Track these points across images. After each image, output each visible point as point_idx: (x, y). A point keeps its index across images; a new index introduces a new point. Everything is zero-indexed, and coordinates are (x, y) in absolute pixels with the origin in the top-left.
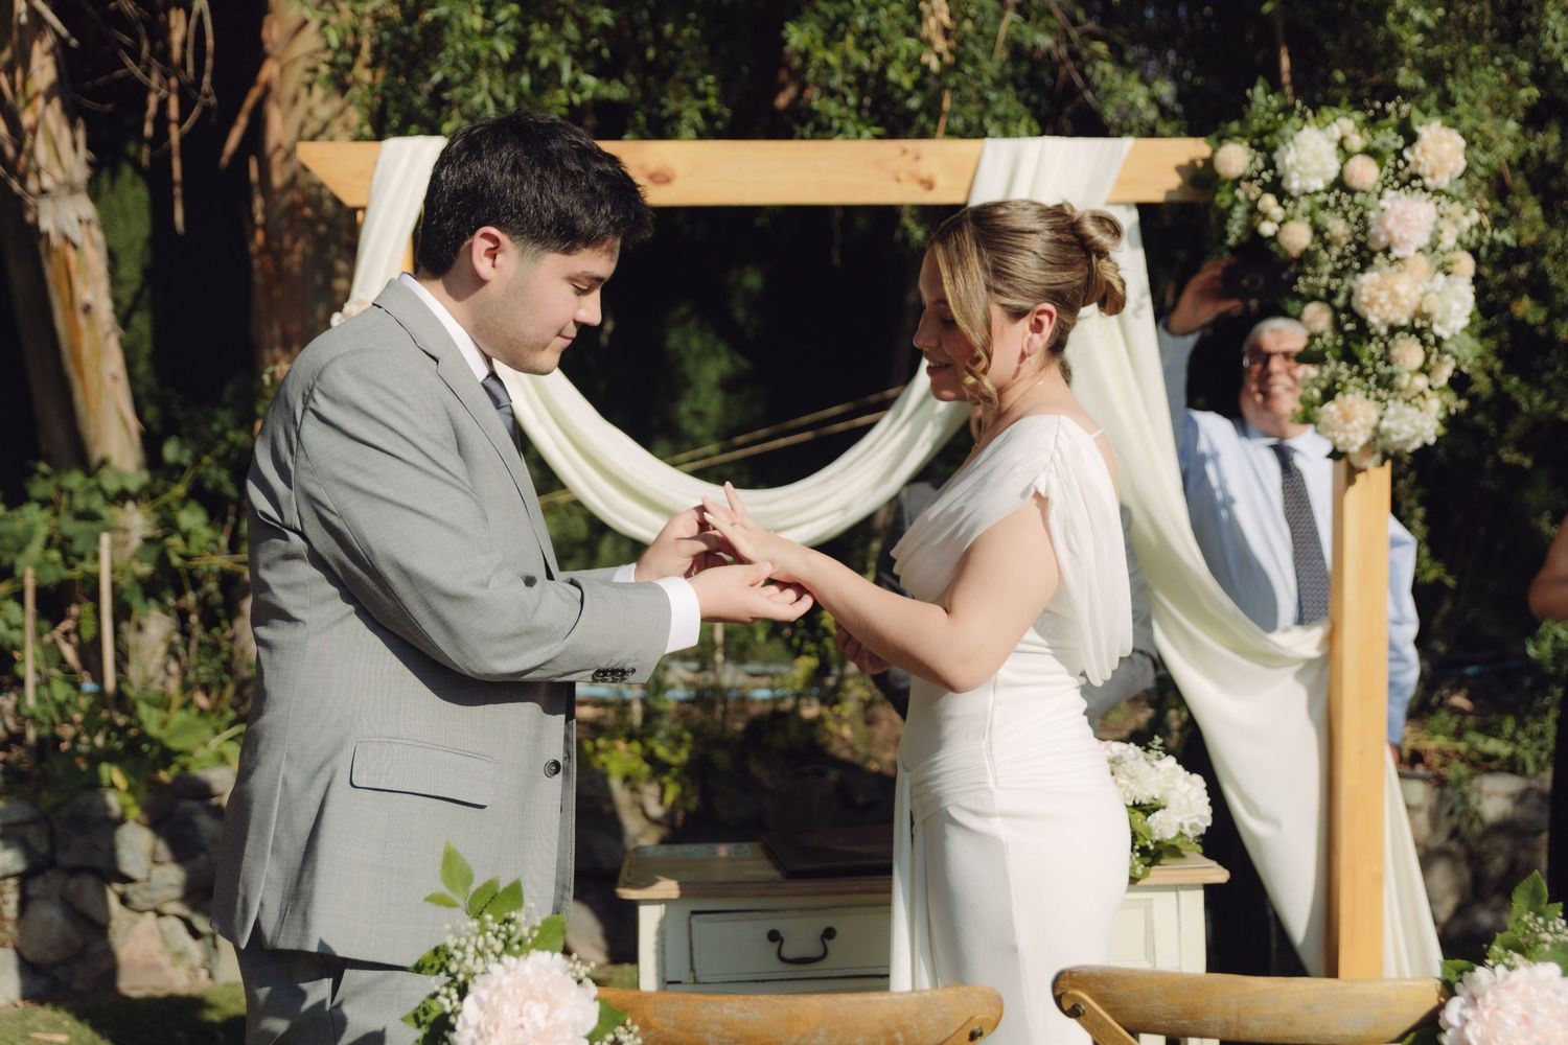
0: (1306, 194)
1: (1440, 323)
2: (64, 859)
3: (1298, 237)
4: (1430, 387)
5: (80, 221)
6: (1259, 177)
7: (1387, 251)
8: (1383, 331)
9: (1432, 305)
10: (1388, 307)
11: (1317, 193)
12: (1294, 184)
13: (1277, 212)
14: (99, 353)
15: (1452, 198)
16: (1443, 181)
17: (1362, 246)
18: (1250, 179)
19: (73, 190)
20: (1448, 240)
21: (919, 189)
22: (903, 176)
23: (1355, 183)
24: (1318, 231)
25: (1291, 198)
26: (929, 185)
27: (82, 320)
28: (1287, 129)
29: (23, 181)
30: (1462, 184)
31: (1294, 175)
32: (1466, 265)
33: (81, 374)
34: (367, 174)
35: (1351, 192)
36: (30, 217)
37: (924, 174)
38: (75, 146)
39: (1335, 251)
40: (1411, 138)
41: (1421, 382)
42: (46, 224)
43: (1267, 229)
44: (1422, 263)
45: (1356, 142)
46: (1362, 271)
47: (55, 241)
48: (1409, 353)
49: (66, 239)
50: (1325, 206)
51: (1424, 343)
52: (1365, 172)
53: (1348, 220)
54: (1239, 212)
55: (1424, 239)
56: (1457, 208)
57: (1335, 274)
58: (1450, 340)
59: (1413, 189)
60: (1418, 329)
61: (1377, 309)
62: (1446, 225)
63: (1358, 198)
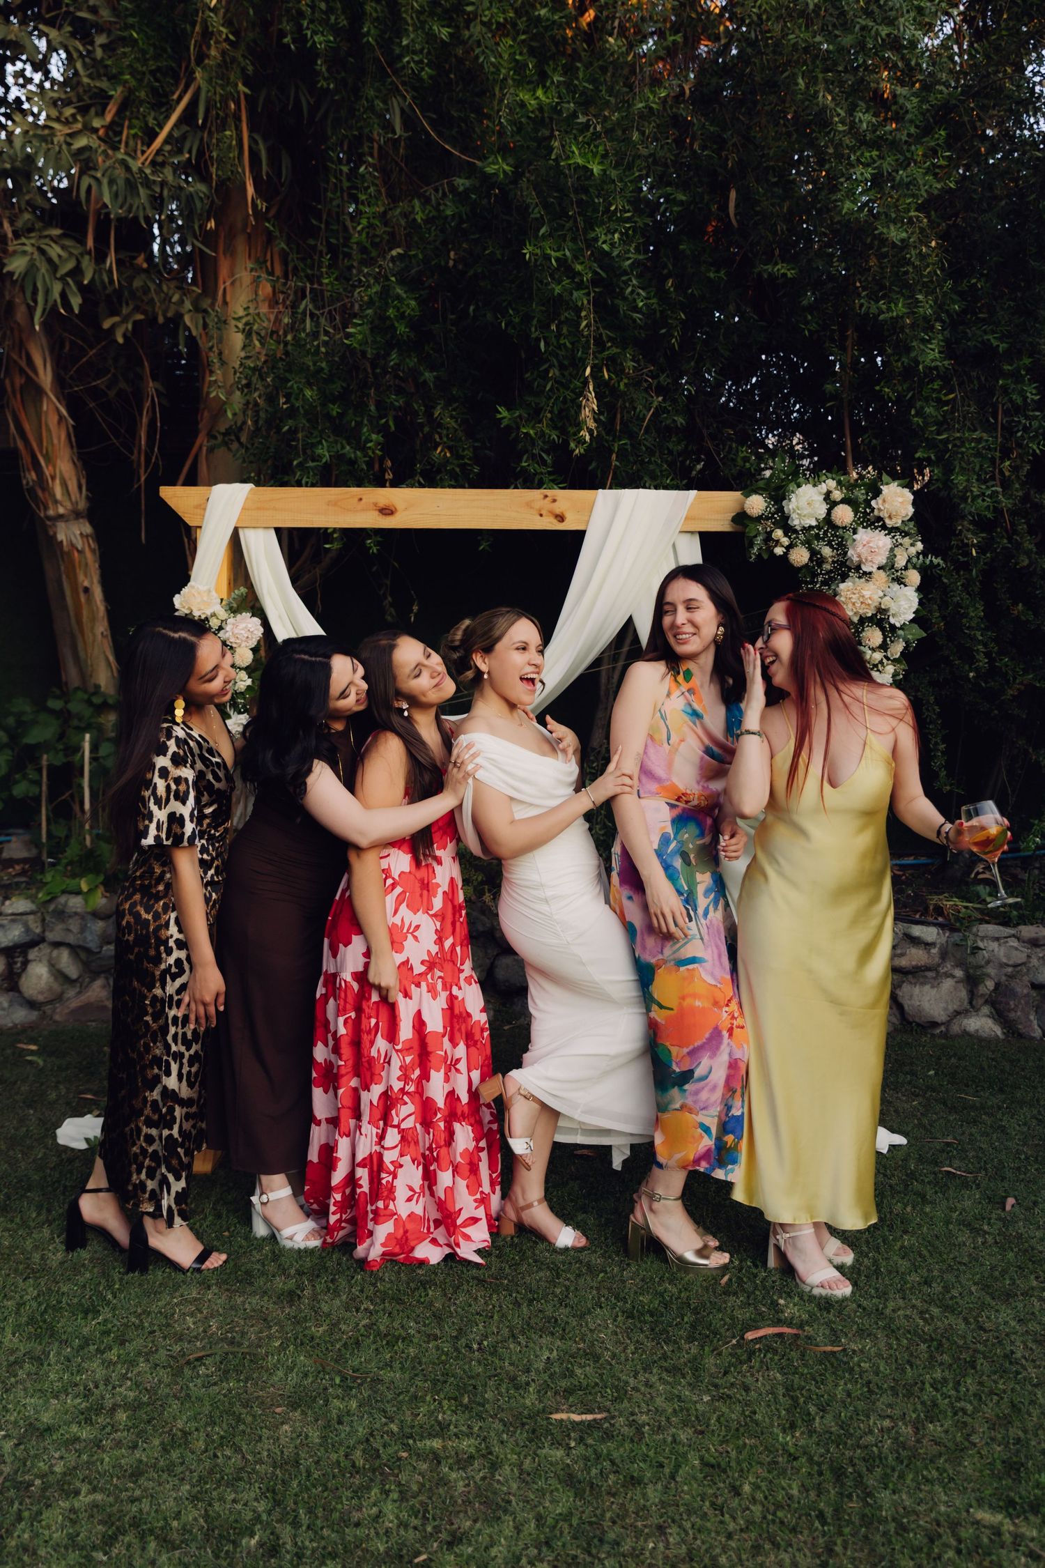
0: (804, 528)
1: (894, 615)
2: (50, 936)
3: (800, 556)
4: (888, 659)
5: (81, 534)
6: (772, 517)
7: (858, 568)
8: (856, 619)
9: (886, 603)
10: (858, 605)
11: (811, 527)
12: (796, 522)
13: (785, 541)
14: (93, 619)
15: (905, 534)
16: (897, 522)
17: (843, 564)
18: (767, 518)
19: (77, 515)
20: (901, 561)
21: (555, 521)
22: (544, 512)
23: (839, 523)
24: (814, 553)
25: (796, 532)
26: (561, 518)
27: (83, 598)
28: (792, 486)
29: (46, 508)
30: (911, 524)
31: (794, 516)
32: (914, 577)
33: (83, 635)
34: (202, 507)
35: (835, 527)
36: (51, 533)
37: (558, 511)
38: (80, 487)
39: (827, 567)
40: (877, 493)
41: (878, 656)
42: (61, 537)
43: (779, 551)
44: (881, 576)
45: (837, 495)
46: (843, 581)
47: (66, 549)
48: (874, 636)
49: (73, 545)
50: (817, 537)
51: (883, 629)
52: (844, 515)
53: (832, 547)
54: (759, 540)
55: (882, 560)
56: (907, 541)
57: (824, 583)
58: (902, 628)
59: (876, 528)
60: (880, 618)
61: (850, 606)
62: (897, 551)
63: (841, 531)
